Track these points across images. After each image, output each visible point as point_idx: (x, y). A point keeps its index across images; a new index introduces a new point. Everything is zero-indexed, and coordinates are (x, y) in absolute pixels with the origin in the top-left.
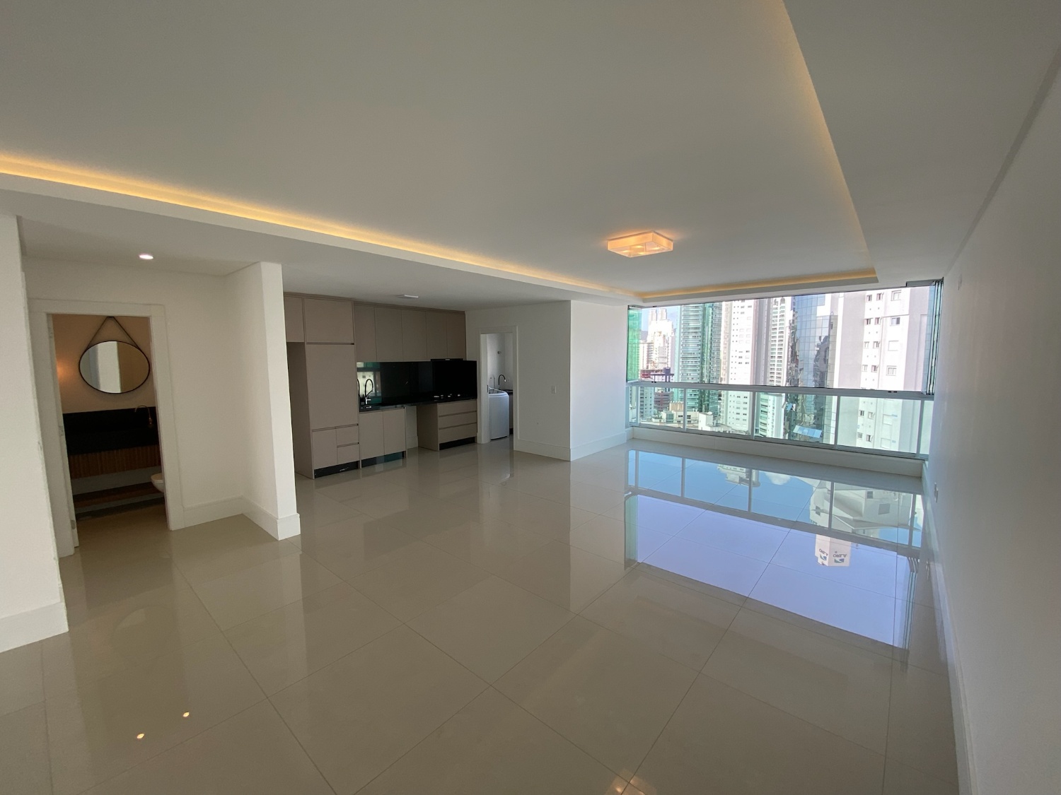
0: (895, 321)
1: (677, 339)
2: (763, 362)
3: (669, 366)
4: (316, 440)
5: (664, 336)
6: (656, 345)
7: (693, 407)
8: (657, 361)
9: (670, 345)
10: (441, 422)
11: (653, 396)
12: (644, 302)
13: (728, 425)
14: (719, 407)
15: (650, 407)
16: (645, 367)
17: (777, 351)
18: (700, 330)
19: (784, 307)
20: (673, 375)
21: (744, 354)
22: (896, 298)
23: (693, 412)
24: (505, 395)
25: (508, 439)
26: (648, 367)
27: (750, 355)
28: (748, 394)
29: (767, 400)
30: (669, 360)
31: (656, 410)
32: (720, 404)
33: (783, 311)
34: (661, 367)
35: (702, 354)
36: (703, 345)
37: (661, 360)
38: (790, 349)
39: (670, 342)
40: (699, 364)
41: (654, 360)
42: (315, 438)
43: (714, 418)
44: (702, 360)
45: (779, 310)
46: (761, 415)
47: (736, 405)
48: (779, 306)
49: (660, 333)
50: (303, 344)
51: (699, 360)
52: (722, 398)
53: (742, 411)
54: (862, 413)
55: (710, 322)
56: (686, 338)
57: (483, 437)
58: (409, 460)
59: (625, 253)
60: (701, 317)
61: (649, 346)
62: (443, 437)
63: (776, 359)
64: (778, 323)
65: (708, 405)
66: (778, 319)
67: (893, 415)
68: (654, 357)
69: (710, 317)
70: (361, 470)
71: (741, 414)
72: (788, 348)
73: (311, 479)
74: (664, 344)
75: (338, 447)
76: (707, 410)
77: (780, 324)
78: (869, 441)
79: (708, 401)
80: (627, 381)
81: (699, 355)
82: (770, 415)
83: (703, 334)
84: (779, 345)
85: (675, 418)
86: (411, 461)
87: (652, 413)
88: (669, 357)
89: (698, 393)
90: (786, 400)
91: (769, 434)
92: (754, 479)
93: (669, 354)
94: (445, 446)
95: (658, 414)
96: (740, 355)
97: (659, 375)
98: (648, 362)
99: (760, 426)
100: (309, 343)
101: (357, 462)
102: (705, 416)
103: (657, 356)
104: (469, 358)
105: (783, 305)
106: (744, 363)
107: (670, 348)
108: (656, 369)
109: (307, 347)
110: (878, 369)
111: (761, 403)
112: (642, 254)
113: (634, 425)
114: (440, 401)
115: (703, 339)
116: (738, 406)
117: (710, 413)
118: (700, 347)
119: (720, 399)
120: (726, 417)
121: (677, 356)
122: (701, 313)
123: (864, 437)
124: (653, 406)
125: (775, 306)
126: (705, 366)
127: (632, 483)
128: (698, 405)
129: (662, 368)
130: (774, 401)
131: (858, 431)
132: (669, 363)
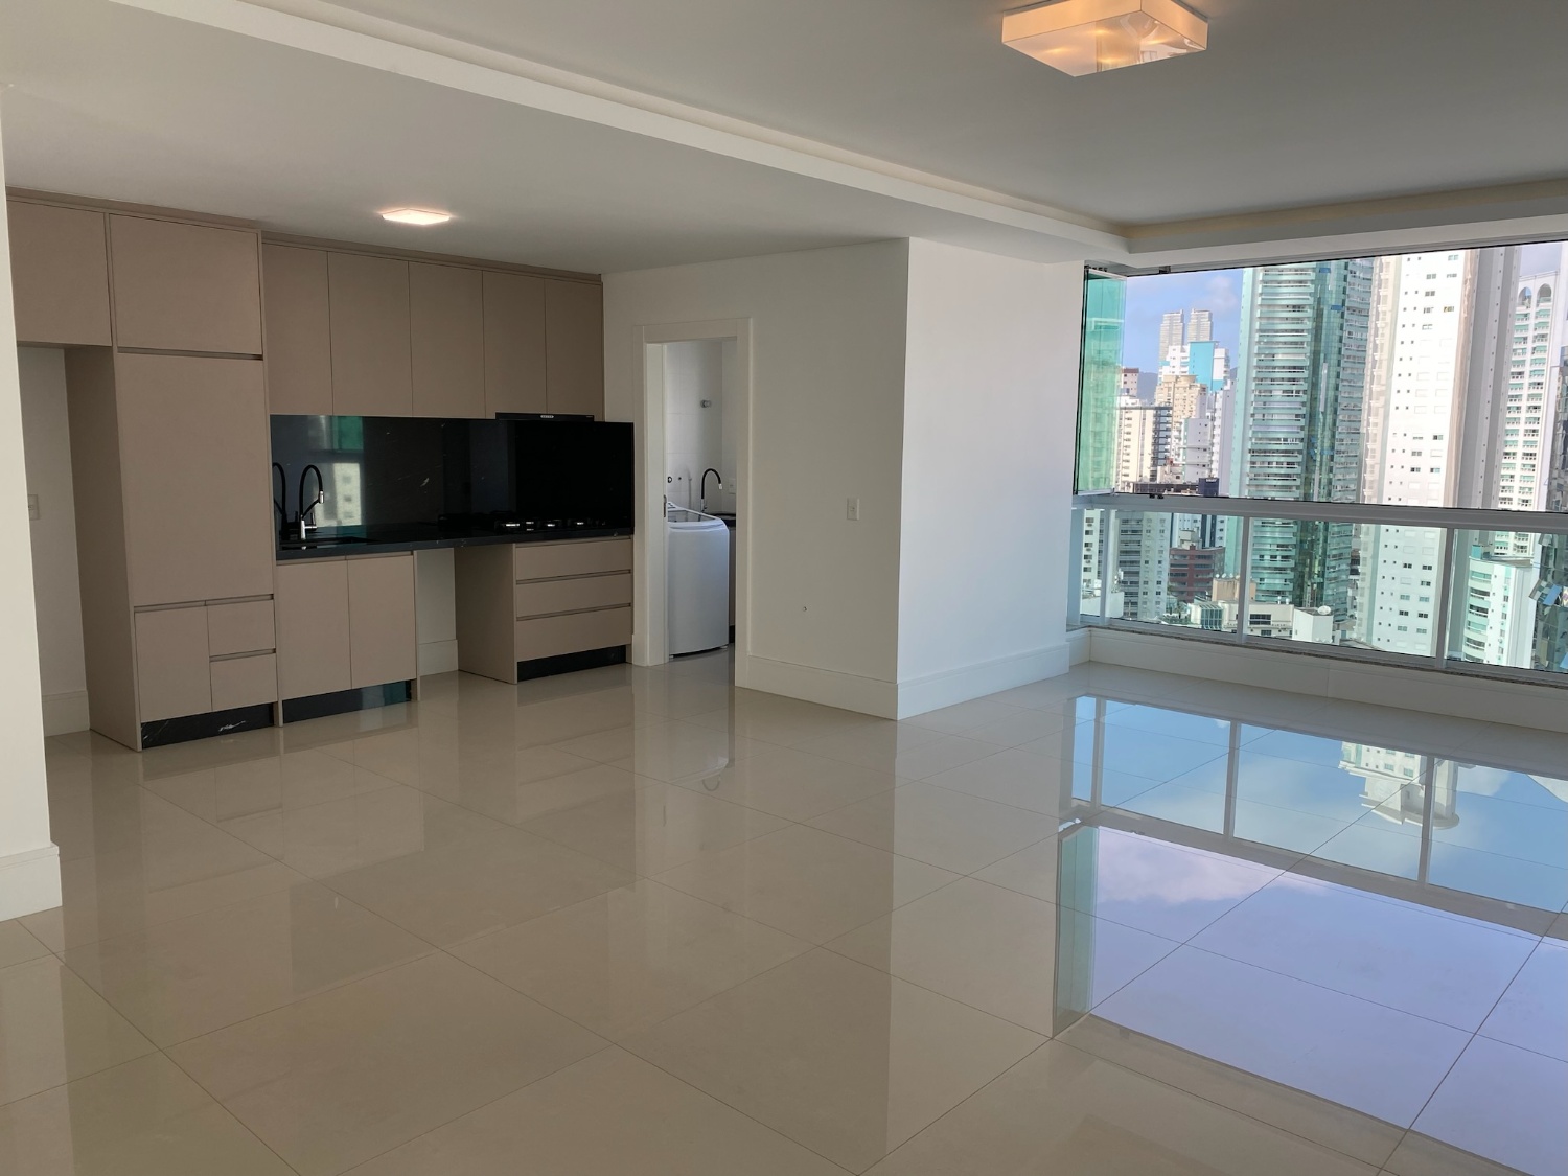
1: (1240, 397)
2: (1481, 468)
3: (1215, 474)
4: (147, 635)
5: (1203, 389)
6: (1179, 415)
7: (1279, 592)
8: (1181, 460)
9: (1218, 414)
10: (524, 600)
11: (1166, 558)
12: (1131, 250)
14: (1350, 593)
15: (1156, 588)
16: (1147, 474)
17: (1521, 438)
18: (1306, 374)
19: (1546, 313)
21: (1428, 445)
23: (1279, 607)
24: (719, 525)
25: (723, 657)
26: (1154, 475)
27: (1443, 446)
28: (1434, 536)
29: (1487, 576)
30: (1215, 457)
31: (1174, 600)
32: (1354, 585)
33: (1544, 325)
34: (1191, 476)
35: (1310, 442)
36: (1311, 417)
37: (1194, 458)
38: (1561, 431)
39: (1219, 404)
40: (1298, 469)
41: (1172, 455)
42: (144, 630)
43: (1337, 623)
44: (1310, 459)
45: (1532, 322)
47: (1398, 589)
48: (1533, 311)
49: (1193, 378)
50: (104, 353)
51: (1300, 458)
52: (1360, 568)
53: (1414, 607)
55: (1334, 350)
56: (1265, 396)
57: (649, 648)
58: (425, 705)
59: (1054, 55)
60: (1307, 337)
61: (1157, 416)
62: (532, 644)
63: (1519, 461)
64: (1528, 357)
65: (1321, 585)
66: (1530, 345)
68: (1174, 445)
69: (1335, 337)
70: (282, 731)
71: (1413, 614)
72: (1555, 429)
73: (132, 749)
74: (1202, 410)
75: (213, 659)
76: (1318, 600)
77: (1534, 362)
79: (1322, 574)
80: (1075, 492)
81: (1301, 446)
82: (1493, 618)
83: (1315, 385)
84: (1529, 421)
86: (435, 712)
87: (1163, 606)
88: (1216, 448)
89: (1293, 553)
90: (1543, 576)
91: (1490, 656)
92: (1441, 795)
93: (1216, 440)
94: (533, 670)
95: (1180, 609)
98: (1155, 460)
100: (123, 350)
101: (271, 707)
102: (1310, 617)
103: (1182, 444)
104: (612, 414)
105: (1544, 306)
106: (1425, 470)
107: (1217, 423)
108: (1179, 482)
109: (121, 361)
111: (1472, 584)
112: (1110, 61)
113: (1092, 622)
114: (521, 536)
115: (1314, 399)
116: (1406, 591)
117: (1325, 609)
118: (1303, 422)
119: (1355, 572)
121: (1237, 445)
122: (1308, 325)
124: (1164, 586)
125: (1521, 310)
126: (1316, 476)
127: (1081, 791)
128: (1290, 587)
129: (1194, 480)
130: (1507, 579)
132: (1215, 466)
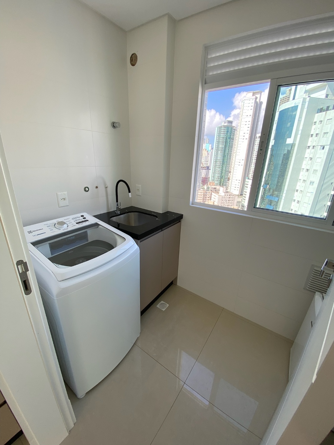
0: (322, 147)
1: (213, 153)
3: (209, 165)
5: (207, 151)
7: (217, 184)
8: (204, 163)
9: (210, 156)
11: (201, 179)
13: (231, 192)
15: (200, 183)
18: (224, 149)
20: (210, 169)
22: (325, 136)
27: (244, 161)
29: (248, 182)
30: (209, 163)
31: (202, 185)
32: (229, 183)
34: (205, 166)
37: (206, 163)
39: (210, 154)
40: (221, 165)
41: (202, 162)
43: (226, 189)
46: (245, 188)
47: (235, 184)
49: (206, 149)
51: (222, 163)
52: (230, 180)
53: (237, 186)
54: (297, 191)
55: (228, 145)
56: (217, 152)
60: (224, 143)
65: (223, 183)
67: (311, 192)
69: (228, 143)
74: (207, 155)
76: (223, 185)
78: (298, 203)
79: (224, 181)
81: (222, 161)
82: (249, 188)
83: (225, 151)
85: (210, 189)
88: (209, 161)
89: (220, 178)
93: (209, 160)
96: (240, 161)
97: (204, 169)
99: (244, 193)
102: (222, 188)
103: (204, 160)
107: (210, 157)
110: (309, 171)
111: (246, 183)
115: (225, 153)
117: (224, 187)
118: (223, 157)
120: (230, 189)
121: (212, 161)
122: (225, 141)
123: (296, 201)
128: (219, 183)
129: (206, 166)
131: (294, 198)
132: (209, 164)
